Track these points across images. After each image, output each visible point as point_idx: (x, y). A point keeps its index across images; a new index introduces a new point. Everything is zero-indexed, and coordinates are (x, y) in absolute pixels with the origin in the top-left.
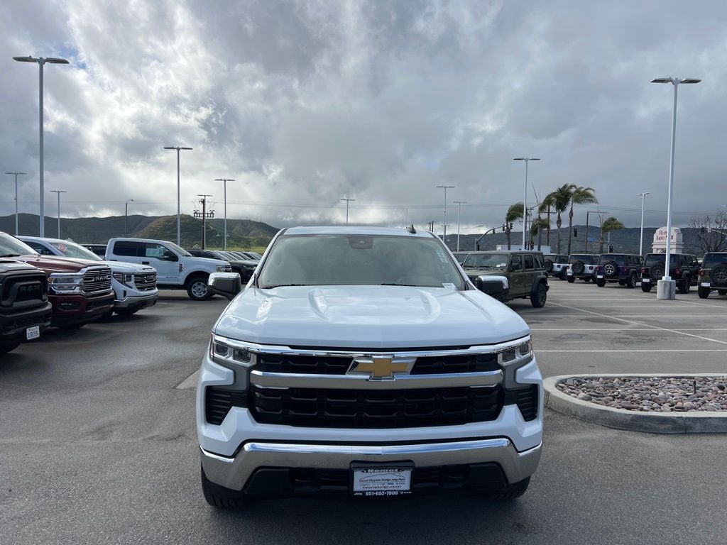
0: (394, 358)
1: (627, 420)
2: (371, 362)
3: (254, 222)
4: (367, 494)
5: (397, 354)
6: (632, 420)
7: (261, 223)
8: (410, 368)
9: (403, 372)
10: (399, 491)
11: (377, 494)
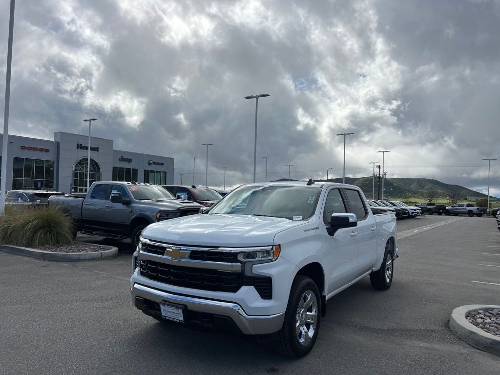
0: (180, 249)
1: (487, 343)
2: (171, 250)
3: (428, 180)
4: (167, 318)
5: (183, 248)
6: (491, 343)
7: (433, 180)
8: (188, 255)
9: (184, 257)
10: (179, 320)
11: (171, 319)
